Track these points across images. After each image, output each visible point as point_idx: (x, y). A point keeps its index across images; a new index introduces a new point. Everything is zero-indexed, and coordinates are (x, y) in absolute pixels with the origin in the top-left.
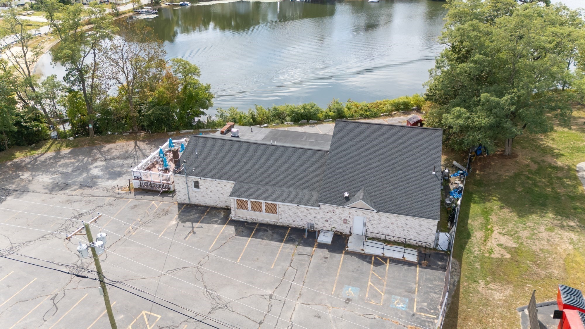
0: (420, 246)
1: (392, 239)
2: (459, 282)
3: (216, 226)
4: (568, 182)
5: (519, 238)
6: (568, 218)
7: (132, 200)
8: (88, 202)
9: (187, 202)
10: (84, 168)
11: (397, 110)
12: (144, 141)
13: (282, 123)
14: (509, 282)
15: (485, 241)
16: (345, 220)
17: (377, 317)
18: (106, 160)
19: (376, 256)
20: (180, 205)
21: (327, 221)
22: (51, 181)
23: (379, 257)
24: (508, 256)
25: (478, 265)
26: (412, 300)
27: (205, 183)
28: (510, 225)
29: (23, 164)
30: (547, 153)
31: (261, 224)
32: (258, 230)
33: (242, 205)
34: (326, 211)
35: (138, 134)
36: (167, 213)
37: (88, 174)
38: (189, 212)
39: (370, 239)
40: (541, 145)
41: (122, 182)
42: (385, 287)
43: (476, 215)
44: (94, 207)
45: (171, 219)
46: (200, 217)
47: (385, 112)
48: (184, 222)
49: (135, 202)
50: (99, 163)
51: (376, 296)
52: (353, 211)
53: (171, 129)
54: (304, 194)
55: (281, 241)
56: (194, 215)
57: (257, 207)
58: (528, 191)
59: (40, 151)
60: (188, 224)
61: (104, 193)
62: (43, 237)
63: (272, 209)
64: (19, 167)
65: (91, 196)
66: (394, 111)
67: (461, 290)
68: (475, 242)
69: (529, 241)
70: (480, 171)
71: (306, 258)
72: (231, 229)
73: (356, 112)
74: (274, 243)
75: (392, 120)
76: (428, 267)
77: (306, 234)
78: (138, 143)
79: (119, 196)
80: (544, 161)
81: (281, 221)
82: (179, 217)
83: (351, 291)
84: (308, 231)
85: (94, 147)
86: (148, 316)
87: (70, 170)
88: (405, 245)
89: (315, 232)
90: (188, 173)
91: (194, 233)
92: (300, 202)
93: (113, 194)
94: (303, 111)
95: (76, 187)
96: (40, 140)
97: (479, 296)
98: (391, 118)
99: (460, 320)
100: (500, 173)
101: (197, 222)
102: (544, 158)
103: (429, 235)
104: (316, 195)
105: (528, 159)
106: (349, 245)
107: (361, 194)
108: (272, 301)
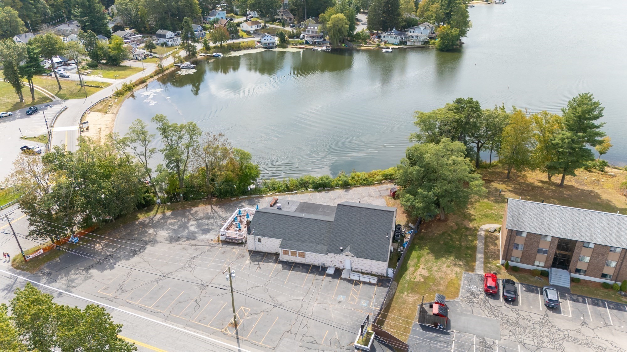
0: (379, 275)
1: (365, 272)
2: (395, 293)
3: (271, 264)
4: (470, 238)
5: (431, 271)
6: (460, 260)
7: (221, 248)
8: (196, 249)
9: (254, 249)
10: (184, 226)
11: (386, 179)
12: (216, 205)
13: (307, 189)
14: (418, 293)
15: (414, 272)
16: (341, 261)
17: (352, 309)
18: (196, 220)
19: (356, 280)
20: (250, 252)
21: (331, 262)
22: (168, 235)
23: (358, 281)
24: (422, 280)
25: (406, 285)
26: (370, 302)
27: (264, 239)
28: (430, 264)
29: (146, 223)
30: (466, 218)
31: (296, 263)
32: (294, 267)
33: (285, 253)
34: (331, 256)
35: (212, 200)
36: (243, 256)
37: (188, 230)
38: (256, 256)
39: (354, 271)
40: (466, 212)
41: (211, 236)
42: (358, 296)
43: (414, 258)
44: (200, 252)
45: (246, 260)
46: (262, 259)
47: (378, 181)
48: (253, 262)
49: (224, 250)
50: (192, 222)
51: (353, 300)
52: (345, 257)
53: (233, 196)
54: (319, 247)
55: (307, 273)
56: (258, 258)
57: (294, 254)
58: (446, 244)
59: (152, 213)
60: (256, 263)
61: (203, 244)
62: (178, 270)
63: (302, 255)
64: (144, 225)
65: (196, 245)
66: (384, 180)
67: (395, 297)
68: (408, 273)
69: (436, 273)
70: (424, 230)
71: (320, 281)
72: (280, 266)
73: (357, 181)
74: (304, 274)
75: (381, 188)
76: (382, 286)
77: (320, 268)
78: (213, 206)
79: (213, 246)
80: (462, 224)
81: (307, 261)
82: (250, 259)
83: (341, 298)
84: (322, 267)
85: (186, 210)
86: (245, 309)
87: (176, 227)
88: (372, 275)
89: (325, 268)
90: (256, 234)
91: (260, 268)
92: (317, 252)
93: (209, 244)
94: (321, 182)
95: (184, 239)
96: (150, 205)
97: (403, 299)
98: (381, 186)
99: (390, 310)
100: (435, 232)
101: (261, 262)
102: (463, 222)
103: (383, 269)
104: (325, 248)
105: (453, 222)
106: (342, 274)
107: (349, 248)
108: (303, 302)
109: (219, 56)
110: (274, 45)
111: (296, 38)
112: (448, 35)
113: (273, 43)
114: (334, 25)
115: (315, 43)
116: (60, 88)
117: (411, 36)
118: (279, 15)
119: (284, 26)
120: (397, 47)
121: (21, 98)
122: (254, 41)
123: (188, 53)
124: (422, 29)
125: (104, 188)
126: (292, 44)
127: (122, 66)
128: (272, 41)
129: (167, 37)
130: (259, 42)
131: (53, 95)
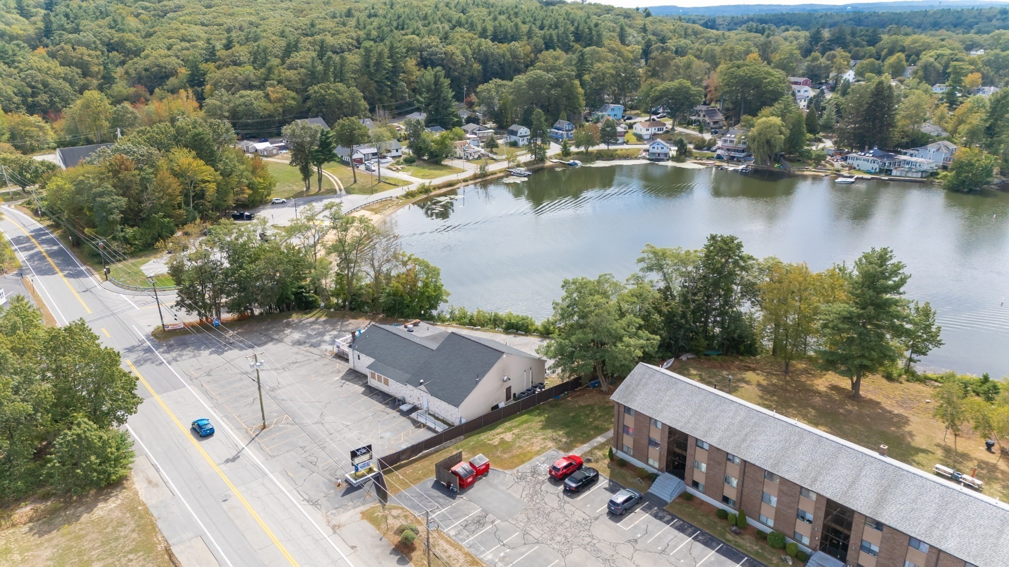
2: (449, 447)
3: (356, 386)
5: (519, 438)
6: (567, 437)
8: (307, 356)
9: (352, 368)
10: (323, 334)
15: (497, 434)
16: (419, 398)
18: (338, 331)
20: (349, 369)
21: (411, 396)
22: (299, 338)
23: (423, 424)
24: (497, 444)
27: (363, 357)
31: (379, 391)
34: (410, 389)
37: (322, 338)
38: (350, 374)
39: (430, 414)
44: (308, 359)
45: (337, 376)
49: (328, 362)
50: (333, 332)
52: (421, 392)
56: (352, 377)
57: (380, 379)
59: (308, 316)
60: (347, 382)
61: (319, 353)
63: (386, 382)
64: (288, 325)
65: (312, 353)
67: (445, 450)
68: (491, 433)
69: (521, 441)
70: (571, 398)
71: (385, 414)
74: (376, 403)
77: (399, 403)
79: (326, 357)
81: (390, 391)
82: (345, 377)
84: (402, 401)
87: (314, 333)
88: (445, 423)
89: (404, 403)
90: (357, 349)
92: (397, 381)
93: (323, 355)
95: (309, 345)
96: (313, 308)
103: (456, 418)
106: (415, 414)
109: (577, 164)
110: (667, 157)
111: (707, 150)
112: (970, 164)
113: (666, 154)
114: (760, 134)
115: (731, 159)
116: (355, 182)
117: (905, 160)
118: (699, 116)
119: (701, 131)
120: (869, 176)
121: (308, 188)
122: (639, 150)
123: (534, 156)
124: (931, 152)
125: (244, 269)
126: (696, 158)
127: (443, 165)
128: (665, 150)
129: (519, 134)
130: (646, 151)
131: (342, 188)
